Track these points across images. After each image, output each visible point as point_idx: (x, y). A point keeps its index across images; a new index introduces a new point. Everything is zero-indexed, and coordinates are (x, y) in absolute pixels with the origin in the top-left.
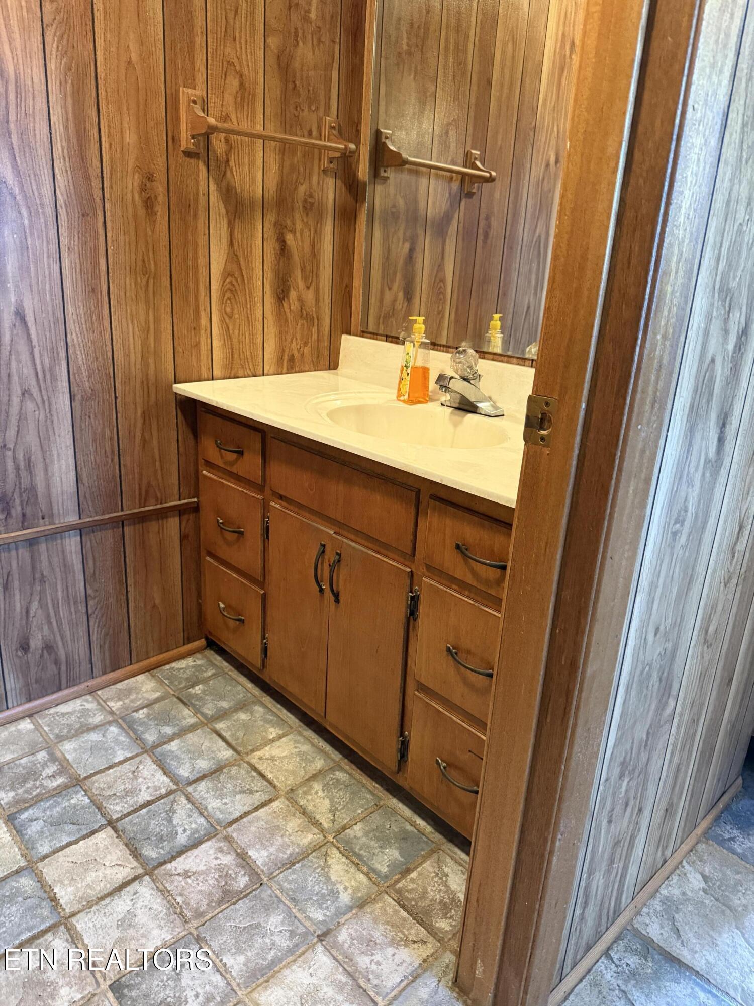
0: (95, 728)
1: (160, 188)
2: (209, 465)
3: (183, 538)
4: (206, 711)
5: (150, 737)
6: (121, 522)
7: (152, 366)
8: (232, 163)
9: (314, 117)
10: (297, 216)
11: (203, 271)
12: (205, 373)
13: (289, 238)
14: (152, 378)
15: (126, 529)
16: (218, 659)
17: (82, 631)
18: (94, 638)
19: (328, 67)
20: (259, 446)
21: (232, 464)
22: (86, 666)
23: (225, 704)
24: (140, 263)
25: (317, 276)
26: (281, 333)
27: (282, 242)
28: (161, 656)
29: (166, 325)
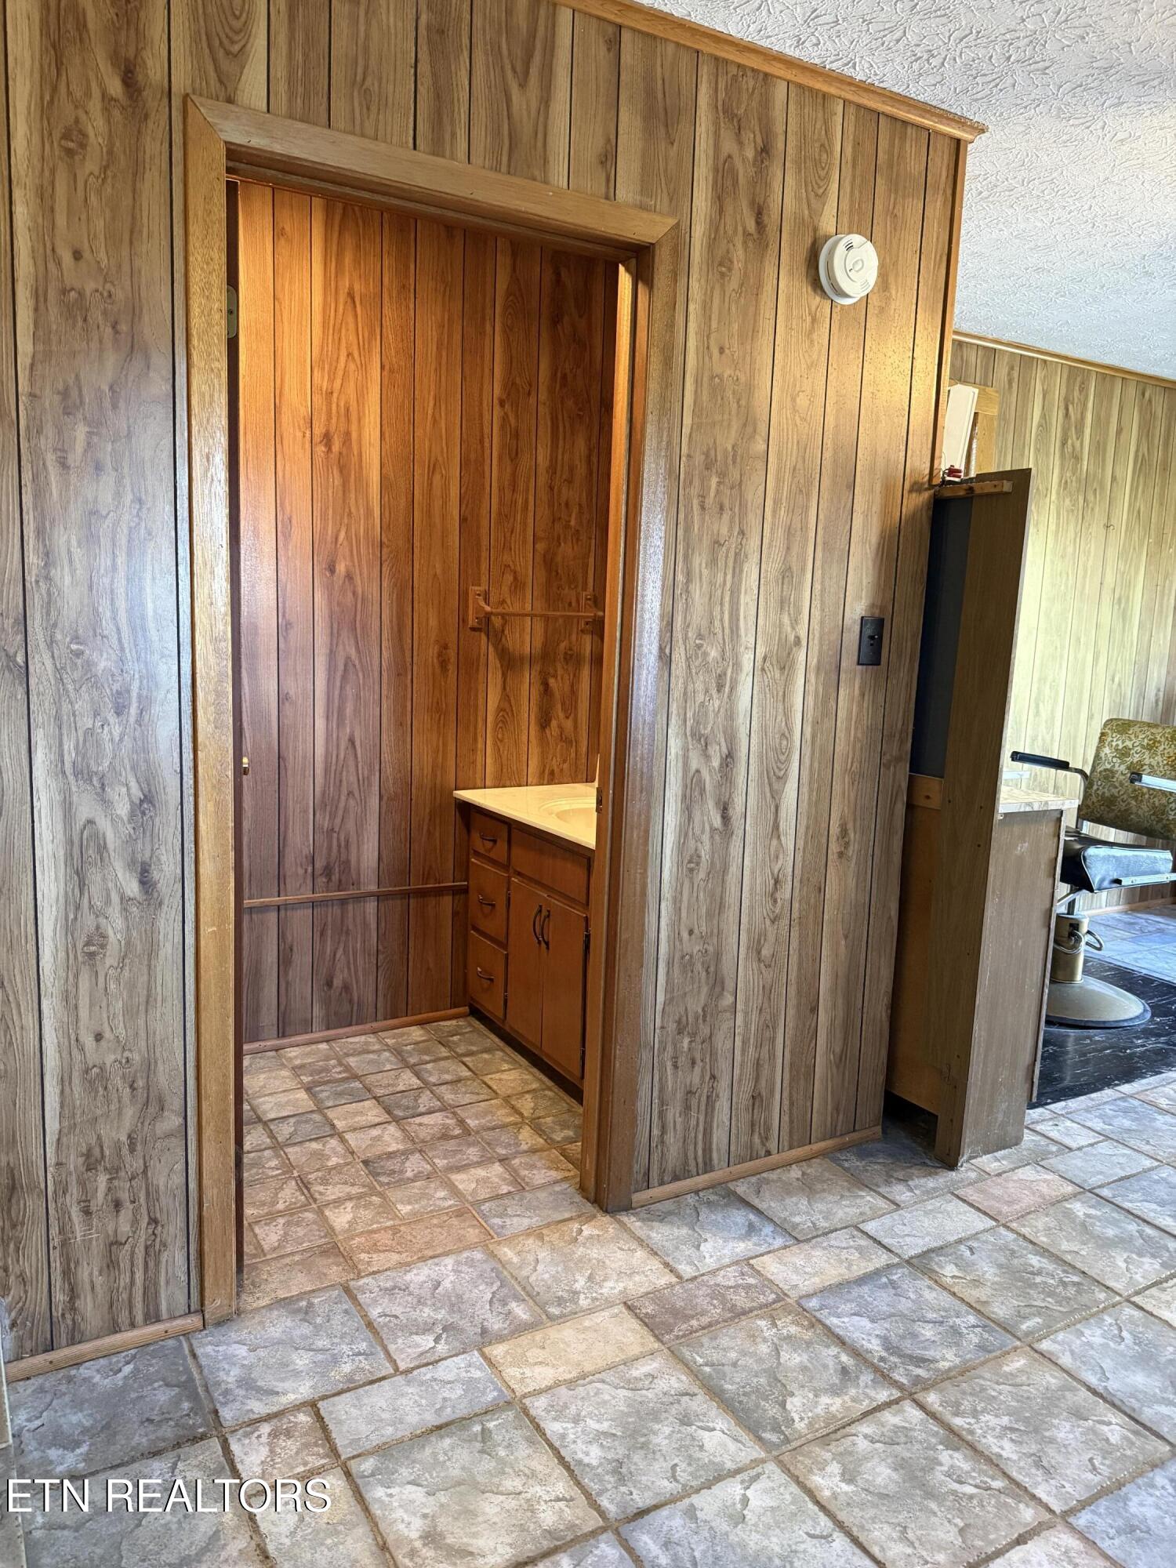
0: (373, 1052)
1: (452, 653)
2: (477, 854)
3: (455, 914)
4: (458, 1050)
5: (412, 1060)
6: (406, 895)
7: (439, 777)
8: (506, 632)
9: (573, 593)
10: (559, 666)
11: (481, 707)
12: (479, 783)
13: (552, 681)
14: (438, 786)
15: (411, 901)
16: (477, 1024)
17: (372, 978)
18: (380, 987)
19: (586, 556)
20: (505, 835)
21: (490, 850)
22: (372, 1010)
23: (474, 1048)
24: (435, 705)
25: (576, 708)
26: (542, 752)
27: (546, 685)
28: (431, 1014)
29: (451, 747)
